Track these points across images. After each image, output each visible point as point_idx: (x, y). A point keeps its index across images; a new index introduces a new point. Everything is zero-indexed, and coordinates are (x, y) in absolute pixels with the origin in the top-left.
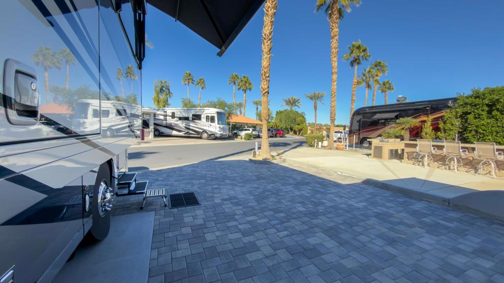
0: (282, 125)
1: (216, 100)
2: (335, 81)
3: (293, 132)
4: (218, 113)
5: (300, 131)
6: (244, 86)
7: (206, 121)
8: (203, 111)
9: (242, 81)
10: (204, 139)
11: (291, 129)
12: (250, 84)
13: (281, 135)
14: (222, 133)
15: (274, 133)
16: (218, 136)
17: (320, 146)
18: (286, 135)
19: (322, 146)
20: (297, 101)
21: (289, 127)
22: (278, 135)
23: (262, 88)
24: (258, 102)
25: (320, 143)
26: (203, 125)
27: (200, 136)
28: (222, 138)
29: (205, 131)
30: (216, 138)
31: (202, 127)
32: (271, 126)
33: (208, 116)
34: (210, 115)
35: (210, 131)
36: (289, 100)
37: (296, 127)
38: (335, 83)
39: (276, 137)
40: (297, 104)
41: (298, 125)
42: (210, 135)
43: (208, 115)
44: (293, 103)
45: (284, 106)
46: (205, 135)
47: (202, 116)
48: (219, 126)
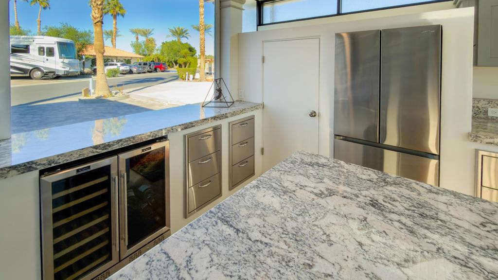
0: (165, 59)
1: (58, 26)
2: (202, 15)
3: (178, 65)
4: (60, 44)
5: (185, 64)
6: (112, 11)
7: (39, 54)
8: (31, 40)
9: (109, 4)
10: (36, 79)
11: (176, 63)
12: (121, 8)
13: (163, 70)
14: (67, 69)
15: (153, 67)
16: (61, 74)
17: (191, 79)
18: (170, 69)
19: (193, 79)
20: (185, 32)
21: (173, 60)
22: (158, 69)
23: (93, 16)
24: (137, 31)
25: (191, 76)
26: (33, 59)
27: (28, 75)
28: (67, 76)
29: (37, 68)
30: (58, 77)
31: (31, 63)
32: (151, 60)
33: (43, 48)
34: (45, 46)
35: (45, 68)
36: (176, 30)
37: (181, 61)
38: (203, 17)
39: (157, 72)
40: (185, 36)
41: (183, 57)
42: (46, 74)
43: (42, 46)
44: (181, 33)
45: (170, 36)
46: (38, 74)
47: (31, 47)
48: (62, 60)
